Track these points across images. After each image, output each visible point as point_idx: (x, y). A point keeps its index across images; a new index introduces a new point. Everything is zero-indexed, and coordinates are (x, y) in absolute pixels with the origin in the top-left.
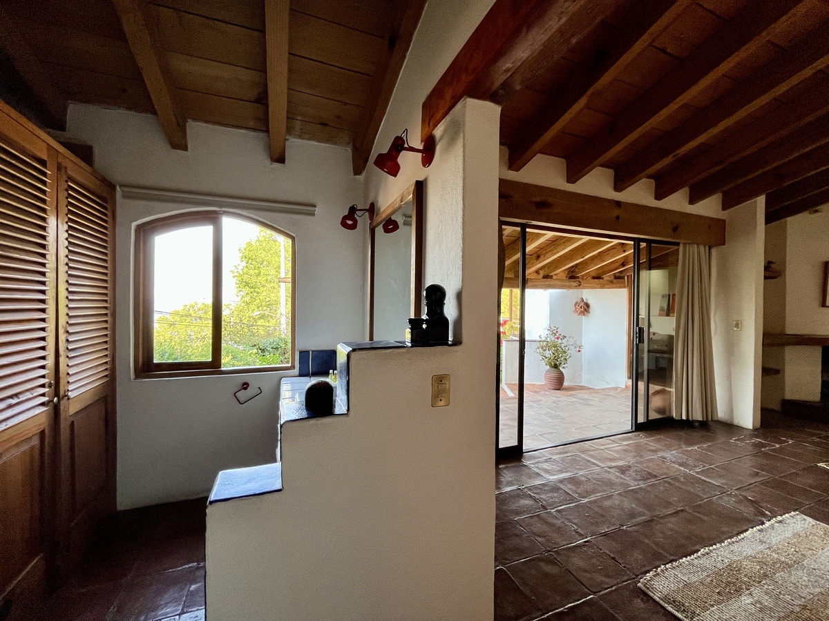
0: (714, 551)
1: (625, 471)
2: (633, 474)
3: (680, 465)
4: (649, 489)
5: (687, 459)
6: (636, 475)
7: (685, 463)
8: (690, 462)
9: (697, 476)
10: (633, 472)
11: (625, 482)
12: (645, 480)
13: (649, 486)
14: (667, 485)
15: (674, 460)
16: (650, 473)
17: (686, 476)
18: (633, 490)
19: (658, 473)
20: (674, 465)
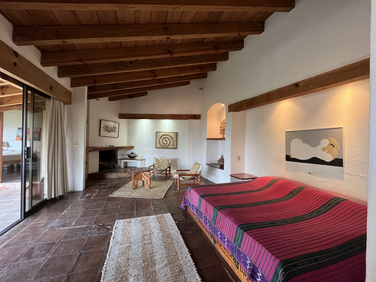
0: (107, 267)
1: (31, 254)
2: (39, 252)
3: (64, 226)
4: (55, 256)
5: (65, 221)
6: (41, 251)
7: (65, 223)
8: (67, 221)
9: (75, 227)
10: (38, 251)
11: (35, 263)
12: (49, 251)
13: (54, 253)
14: (64, 244)
15: (59, 225)
16: (49, 244)
17: (70, 231)
18: (45, 265)
19: (55, 240)
20: (60, 229)
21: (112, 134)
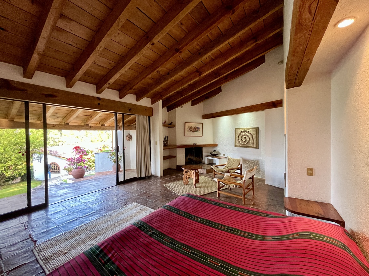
21: (196, 134)
